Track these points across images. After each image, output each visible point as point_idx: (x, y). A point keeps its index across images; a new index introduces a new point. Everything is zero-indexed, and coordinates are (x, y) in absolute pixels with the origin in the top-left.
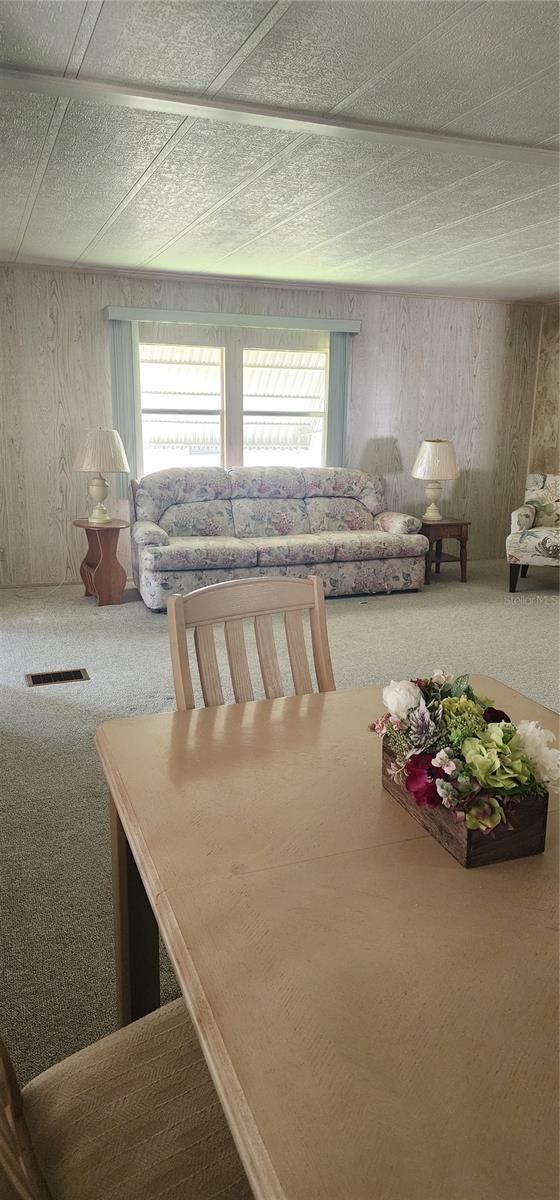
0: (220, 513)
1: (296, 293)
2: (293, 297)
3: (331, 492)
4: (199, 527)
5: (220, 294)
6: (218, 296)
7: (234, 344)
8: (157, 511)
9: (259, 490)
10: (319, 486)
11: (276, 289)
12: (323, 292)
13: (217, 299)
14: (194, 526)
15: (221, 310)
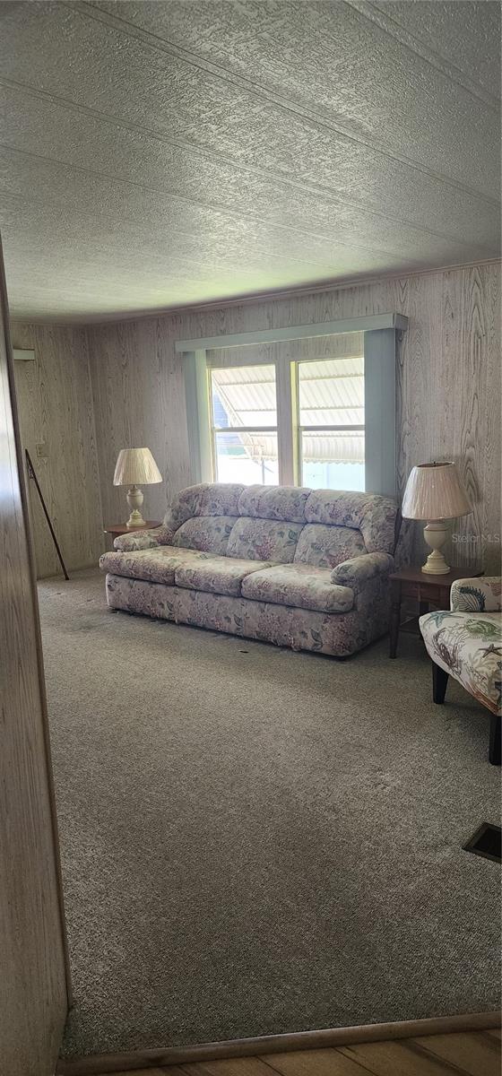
0: (219, 530)
1: (340, 292)
2: (338, 299)
3: (329, 520)
4: (198, 540)
5: (270, 312)
6: (268, 314)
7: (284, 358)
8: (173, 521)
9: (257, 510)
10: (316, 512)
11: (321, 293)
12: (369, 286)
13: (268, 317)
14: (193, 539)
15: (271, 327)
